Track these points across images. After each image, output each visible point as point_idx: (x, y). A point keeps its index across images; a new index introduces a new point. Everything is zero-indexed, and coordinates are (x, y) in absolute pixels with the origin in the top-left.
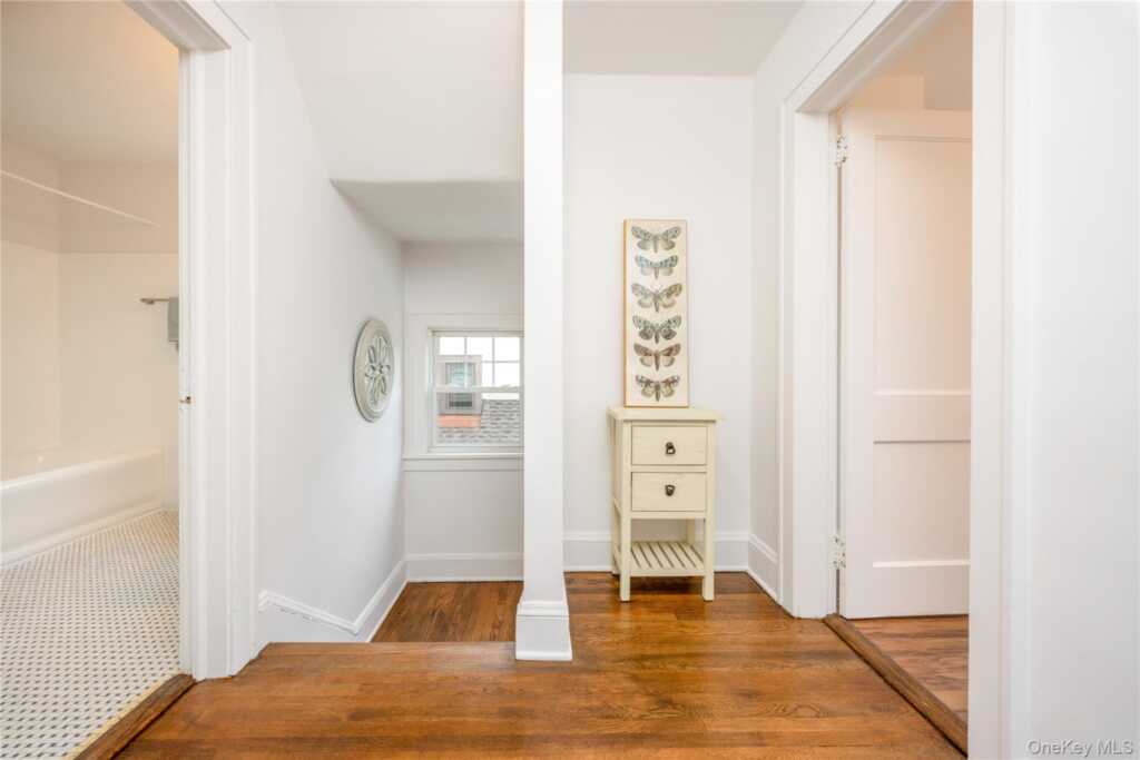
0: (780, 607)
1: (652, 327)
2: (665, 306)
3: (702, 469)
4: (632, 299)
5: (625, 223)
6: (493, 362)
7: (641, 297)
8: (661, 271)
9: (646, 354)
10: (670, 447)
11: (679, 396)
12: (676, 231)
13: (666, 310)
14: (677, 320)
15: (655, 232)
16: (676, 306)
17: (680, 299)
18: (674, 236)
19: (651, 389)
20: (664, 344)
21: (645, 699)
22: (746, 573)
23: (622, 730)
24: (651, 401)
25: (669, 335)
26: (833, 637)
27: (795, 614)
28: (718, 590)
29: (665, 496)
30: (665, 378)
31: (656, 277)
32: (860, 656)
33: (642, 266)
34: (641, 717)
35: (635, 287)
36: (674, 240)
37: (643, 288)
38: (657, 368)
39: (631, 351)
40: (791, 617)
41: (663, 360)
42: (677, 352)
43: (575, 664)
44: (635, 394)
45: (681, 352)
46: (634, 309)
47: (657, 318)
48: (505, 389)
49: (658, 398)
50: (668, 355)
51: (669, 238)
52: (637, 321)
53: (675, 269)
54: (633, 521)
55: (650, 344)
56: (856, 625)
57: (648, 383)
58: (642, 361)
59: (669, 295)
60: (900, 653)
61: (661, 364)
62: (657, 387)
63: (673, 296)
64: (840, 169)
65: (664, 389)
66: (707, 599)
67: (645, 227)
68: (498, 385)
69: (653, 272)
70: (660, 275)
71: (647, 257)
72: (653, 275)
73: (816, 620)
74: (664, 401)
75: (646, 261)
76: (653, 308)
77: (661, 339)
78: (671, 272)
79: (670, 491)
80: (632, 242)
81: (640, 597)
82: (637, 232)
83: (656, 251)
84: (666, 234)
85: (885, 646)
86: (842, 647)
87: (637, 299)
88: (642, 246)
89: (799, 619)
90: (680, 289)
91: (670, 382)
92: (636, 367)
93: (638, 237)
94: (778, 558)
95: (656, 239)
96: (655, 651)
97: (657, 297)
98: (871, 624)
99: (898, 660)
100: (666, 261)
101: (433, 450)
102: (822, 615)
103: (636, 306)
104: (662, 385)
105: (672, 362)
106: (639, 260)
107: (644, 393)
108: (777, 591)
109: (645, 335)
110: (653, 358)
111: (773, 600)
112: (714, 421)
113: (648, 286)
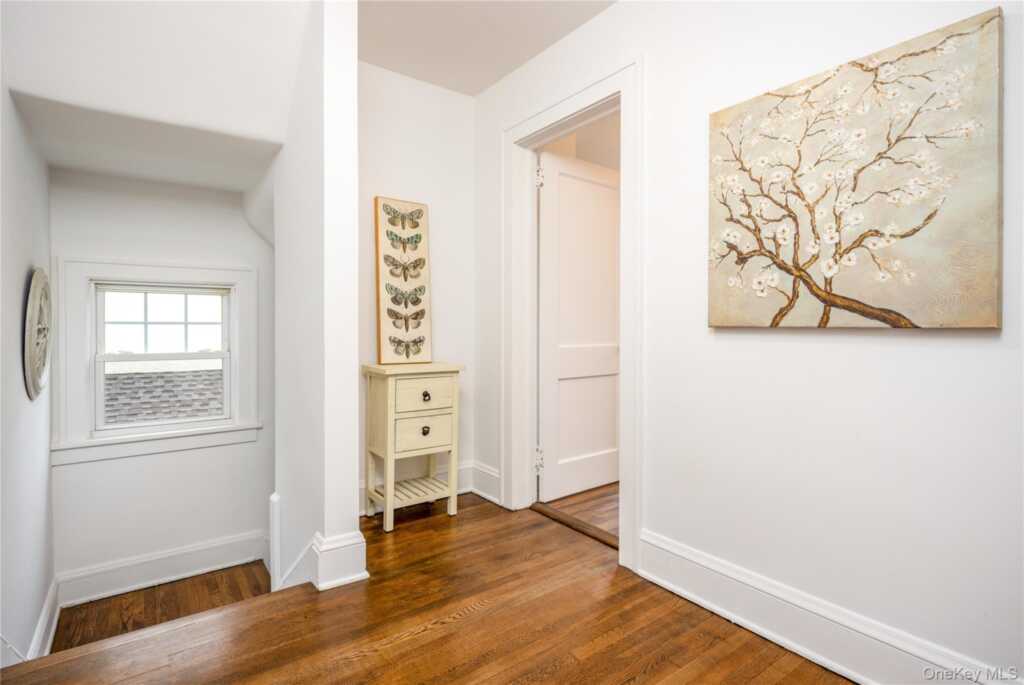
0: (501, 507)
1: (402, 294)
2: (412, 277)
3: (448, 411)
4: (385, 269)
5: (376, 199)
6: (186, 324)
7: (392, 267)
8: (408, 246)
9: (397, 318)
10: (426, 395)
11: (425, 354)
12: (419, 213)
13: (414, 280)
14: (421, 289)
15: (403, 212)
16: (421, 278)
17: (423, 271)
18: (418, 218)
19: (402, 349)
20: (412, 309)
21: (439, 580)
22: (471, 493)
23: (432, 600)
24: (403, 358)
25: (416, 302)
26: (539, 516)
27: (513, 508)
28: (460, 507)
29: (421, 435)
30: (413, 339)
31: (405, 251)
32: (555, 520)
33: (393, 239)
34: (440, 591)
35: (387, 258)
36: (419, 221)
37: (394, 259)
38: (407, 329)
39: (384, 314)
40: (510, 511)
41: (412, 322)
42: (422, 317)
43: (373, 578)
44: (389, 353)
45: (426, 316)
46: (386, 278)
47: (407, 287)
48: (204, 355)
49: (408, 356)
50: (415, 318)
51: (414, 218)
52: (390, 288)
53: (419, 245)
54: (397, 461)
55: (400, 309)
56: (551, 505)
57: (399, 343)
58: (394, 323)
59: (415, 267)
60: (575, 513)
61: (410, 327)
62: (407, 347)
63: (418, 269)
64: (539, 190)
65: (413, 348)
66: (452, 514)
67: (394, 205)
68: (192, 349)
69: (402, 246)
70: (408, 250)
71: (397, 233)
72: (402, 248)
73: (526, 509)
74: (413, 358)
75: (396, 236)
76: (402, 277)
77: (410, 304)
78: (416, 248)
79: (425, 432)
80: (384, 217)
81: (399, 526)
82: (388, 209)
83: (404, 228)
84: (411, 214)
85: (567, 511)
86: (545, 519)
87: (389, 269)
88: (392, 222)
89: (516, 511)
90: (424, 262)
91: (418, 342)
92: (389, 329)
93: (388, 213)
94: (500, 474)
95: (403, 218)
96: (429, 555)
97: (405, 269)
98: (557, 503)
99: (576, 516)
100: (412, 237)
101: (97, 434)
102: (529, 505)
103: (388, 274)
104: (411, 344)
105: (419, 324)
106: (389, 234)
107: (396, 352)
108: (499, 497)
109: (395, 301)
110: (403, 321)
111: (496, 504)
112: (458, 372)
113: (397, 258)
